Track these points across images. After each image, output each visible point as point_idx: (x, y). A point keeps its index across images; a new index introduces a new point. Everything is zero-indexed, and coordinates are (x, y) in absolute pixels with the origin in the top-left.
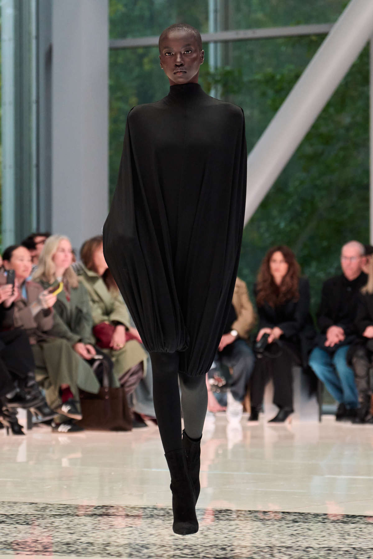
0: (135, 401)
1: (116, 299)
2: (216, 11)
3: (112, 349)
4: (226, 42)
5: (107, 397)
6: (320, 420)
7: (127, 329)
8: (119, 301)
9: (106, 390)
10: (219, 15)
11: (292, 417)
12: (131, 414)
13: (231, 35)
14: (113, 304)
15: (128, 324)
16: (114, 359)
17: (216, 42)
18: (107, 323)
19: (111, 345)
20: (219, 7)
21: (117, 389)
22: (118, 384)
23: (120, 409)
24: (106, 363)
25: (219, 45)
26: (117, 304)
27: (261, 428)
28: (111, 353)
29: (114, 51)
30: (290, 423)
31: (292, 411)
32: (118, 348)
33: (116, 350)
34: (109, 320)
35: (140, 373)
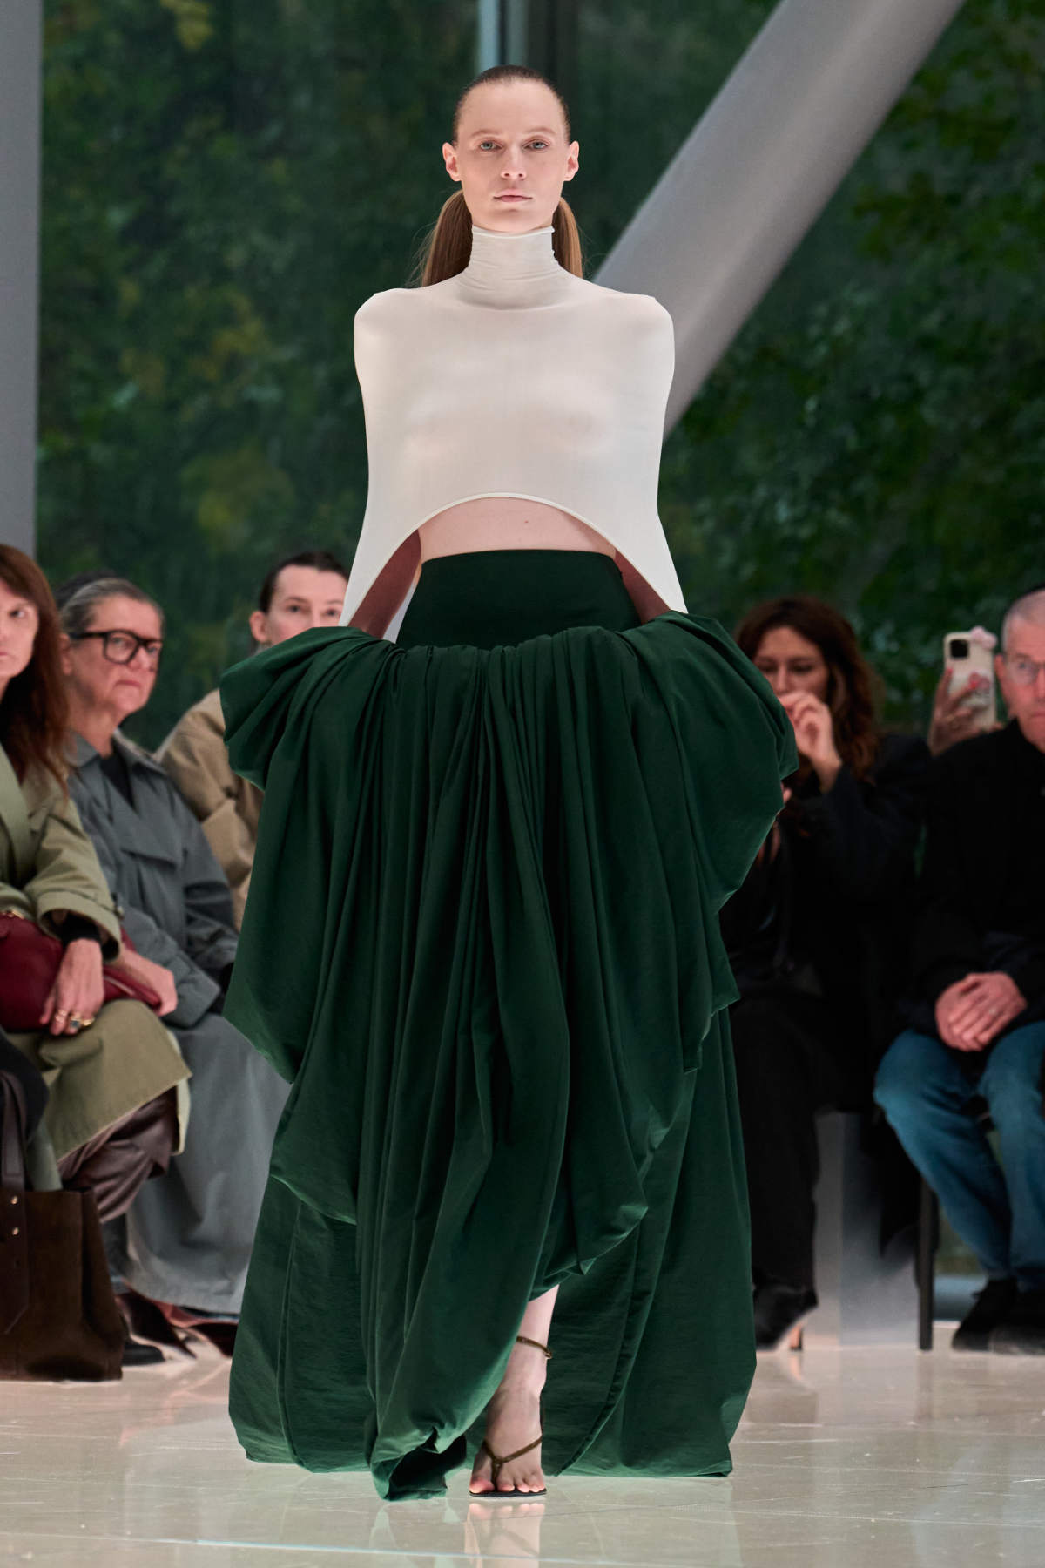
0: (134, 1252)
3: (45, 1034)
5: (16, 1232)
6: (926, 1342)
7: (110, 949)
9: (15, 1201)
11: (804, 1322)
12: (118, 1300)
15: (113, 927)
16: (50, 1078)
19: (45, 1019)
28: (37, 1045)
30: (799, 1347)
31: (809, 1301)
32: (73, 1030)
33: (65, 1036)
34: (31, 907)
35: (157, 1130)
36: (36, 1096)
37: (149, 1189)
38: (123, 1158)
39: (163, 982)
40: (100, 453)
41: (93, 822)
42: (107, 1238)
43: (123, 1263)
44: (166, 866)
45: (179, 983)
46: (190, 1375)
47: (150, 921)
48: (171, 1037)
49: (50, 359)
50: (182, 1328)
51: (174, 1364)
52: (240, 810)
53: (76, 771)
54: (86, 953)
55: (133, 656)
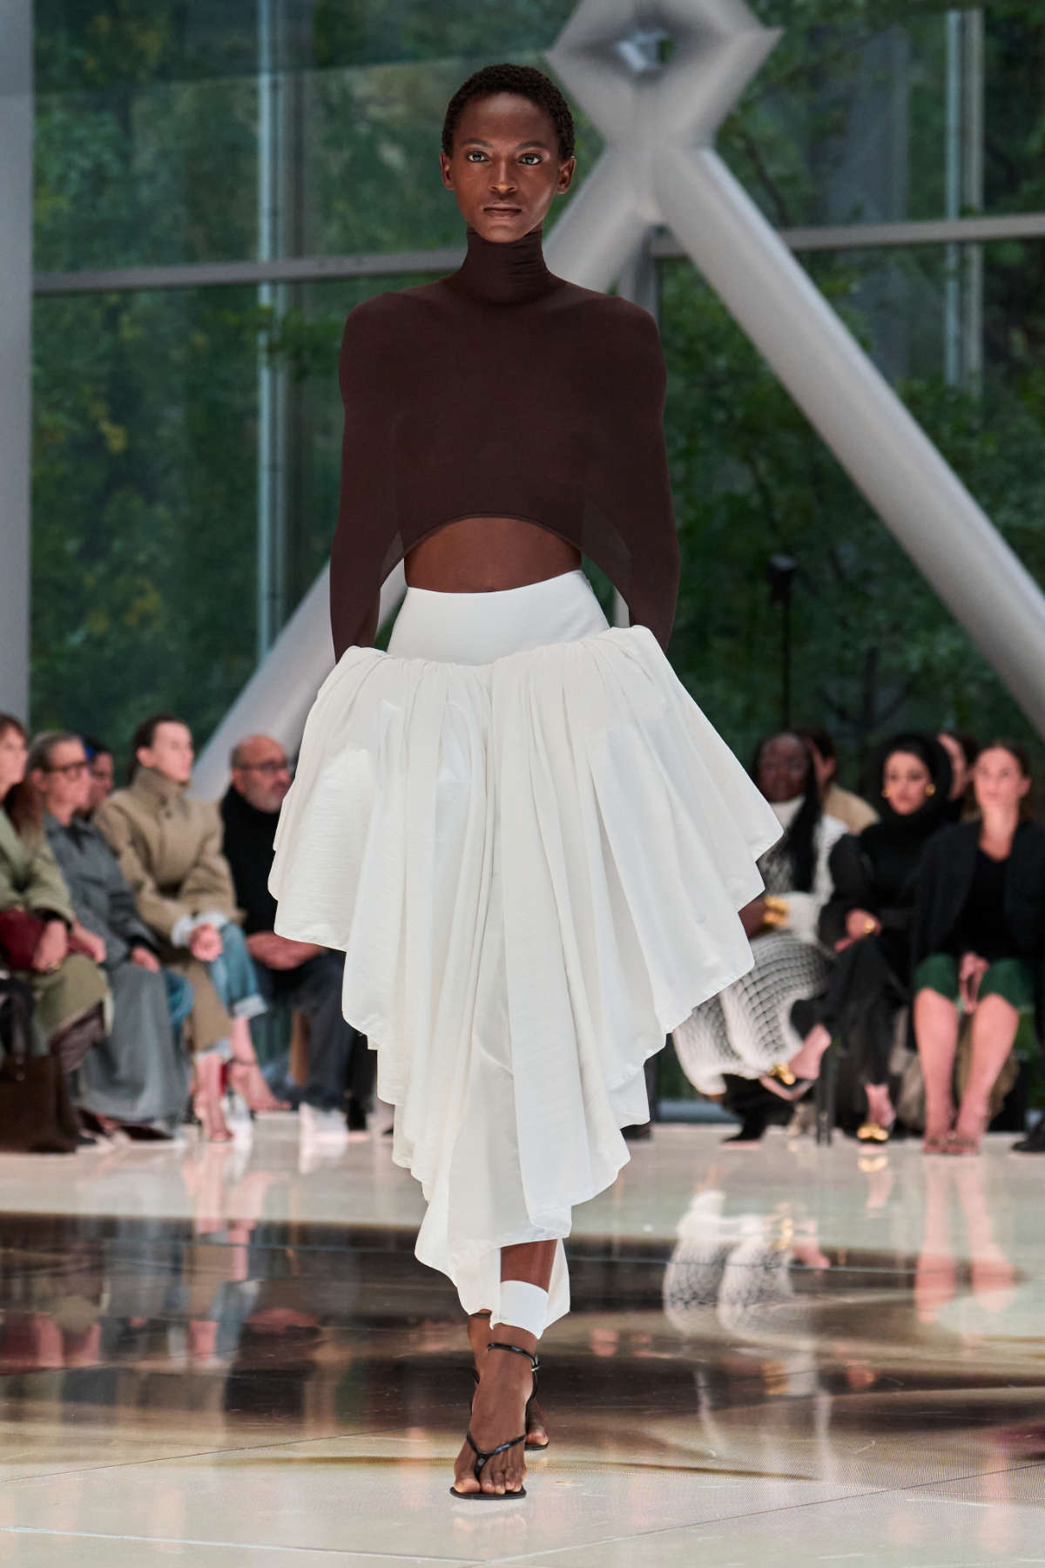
0: (83, 1086)
1: (36, 853)
2: (274, 213)
3: (35, 972)
4: (296, 283)
5: (20, 1077)
7: (69, 926)
8: (45, 858)
9: (19, 1061)
10: (281, 221)
13: (306, 267)
14: (29, 866)
15: (69, 913)
16: (38, 995)
17: (274, 283)
18: (20, 908)
20: (280, 203)
21: (43, 1059)
22: (42, 1047)
23: (51, 1104)
24: (18, 998)
25: (281, 289)
26: (39, 865)
27: (367, 1148)
28: (31, 978)
29: (41, 297)
33: (45, 973)
34: (26, 904)
35: (94, 1023)
36: (31, 1005)
37: (91, 1055)
38: (77, 1037)
39: (98, 945)
40: (62, 667)
41: (61, 859)
42: (69, 1080)
43: (77, 1094)
44: (98, 883)
45: (108, 946)
46: (113, 1153)
47: (89, 913)
48: (102, 975)
49: (35, 617)
50: (108, 1127)
51: (104, 1146)
52: (137, 853)
53: (51, 835)
54: (57, 930)
55: (79, 775)
